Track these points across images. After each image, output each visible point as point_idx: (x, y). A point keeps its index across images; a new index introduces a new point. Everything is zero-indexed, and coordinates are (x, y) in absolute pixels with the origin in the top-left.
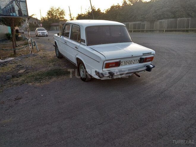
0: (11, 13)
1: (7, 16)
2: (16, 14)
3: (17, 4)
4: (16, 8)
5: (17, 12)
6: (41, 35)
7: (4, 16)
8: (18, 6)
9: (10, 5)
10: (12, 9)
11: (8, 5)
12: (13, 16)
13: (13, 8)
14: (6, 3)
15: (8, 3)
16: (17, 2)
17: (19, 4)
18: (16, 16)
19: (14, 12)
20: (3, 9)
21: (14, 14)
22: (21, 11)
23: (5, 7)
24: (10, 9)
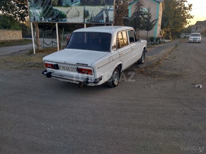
0: (100, 20)
1: (97, 22)
2: (104, 21)
4: (105, 16)
5: (105, 19)
6: (192, 41)
7: (95, 22)
8: (106, 14)
9: (101, 14)
11: (99, 14)
12: (101, 22)
13: (103, 16)
14: (97, 12)
15: (99, 12)
16: (106, 11)
17: (108, 12)
18: (104, 22)
19: (103, 19)
20: (95, 17)
21: (102, 21)
22: (108, 18)
23: (96, 16)
24: (100, 17)
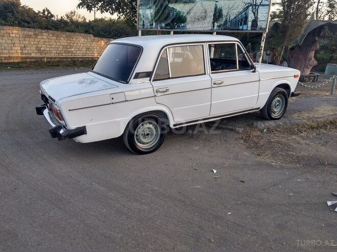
0: (241, 25)
1: (234, 30)
2: (247, 27)
3: (254, 10)
4: (251, 17)
5: (250, 24)
7: (231, 30)
8: (254, 13)
9: (243, 14)
10: (244, 19)
11: (241, 13)
12: (243, 30)
13: (246, 18)
14: (238, 10)
15: (241, 10)
16: (254, 8)
17: (257, 10)
18: (247, 30)
19: (246, 23)
20: (232, 20)
21: (245, 27)
22: (257, 22)
23: (235, 17)
24: (242, 19)
